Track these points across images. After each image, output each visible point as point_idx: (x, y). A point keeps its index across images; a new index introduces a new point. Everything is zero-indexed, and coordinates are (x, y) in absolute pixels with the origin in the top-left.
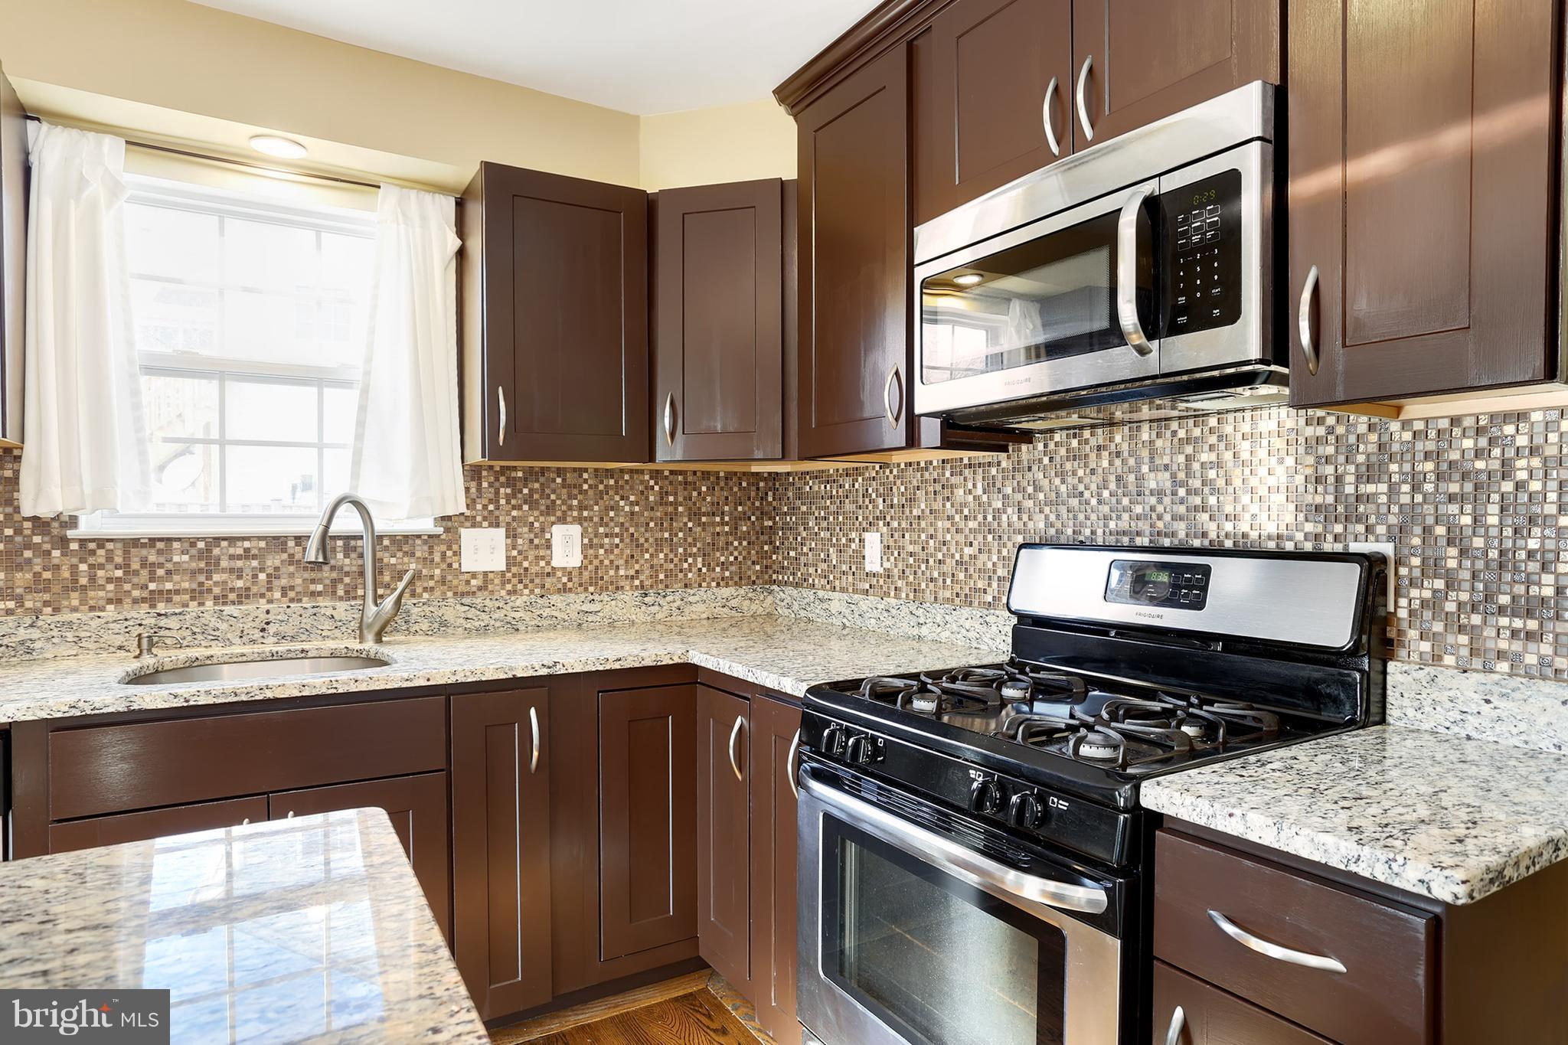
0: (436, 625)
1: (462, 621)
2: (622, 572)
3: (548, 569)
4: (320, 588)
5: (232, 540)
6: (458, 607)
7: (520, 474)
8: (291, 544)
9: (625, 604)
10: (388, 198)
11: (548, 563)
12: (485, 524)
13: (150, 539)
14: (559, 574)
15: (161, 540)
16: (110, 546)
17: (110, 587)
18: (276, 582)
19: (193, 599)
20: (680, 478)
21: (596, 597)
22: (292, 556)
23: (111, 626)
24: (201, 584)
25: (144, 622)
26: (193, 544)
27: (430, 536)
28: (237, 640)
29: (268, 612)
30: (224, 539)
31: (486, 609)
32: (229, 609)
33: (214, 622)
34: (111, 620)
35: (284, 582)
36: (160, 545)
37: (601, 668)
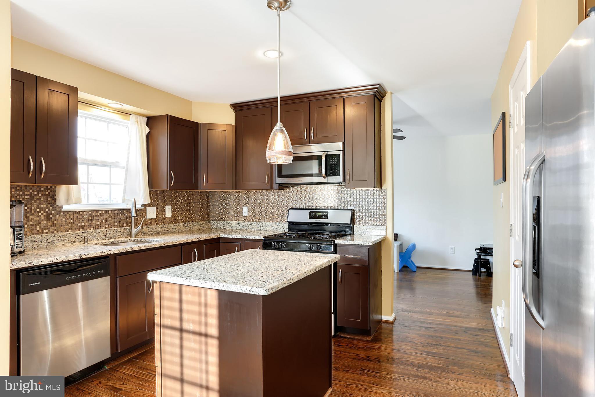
0: (142, 233)
1: (148, 232)
2: (180, 218)
3: (165, 218)
4: (116, 224)
5: (97, 211)
6: (147, 228)
7: (159, 192)
8: (110, 212)
9: (181, 226)
10: (133, 118)
11: (165, 216)
12: (152, 206)
13: (79, 211)
14: (167, 219)
15: (81, 211)
16: (70, 213)
17: (70, 225)
18: (107, 223)
19: (88, 228)
20: (191, 193)
21: (175, 225)
22: (110, 215)
23: (72, 236)
24: (90, 224)
25: (79, 235)
26: (88, 213)
27: (140, 209)
28: (100, 239)
29: (106, 231)
30: (95, 211)
31: (153, 229)
32: (98, 230)
34: (72, 234)
36: (81, 213)
37: (206, 239)
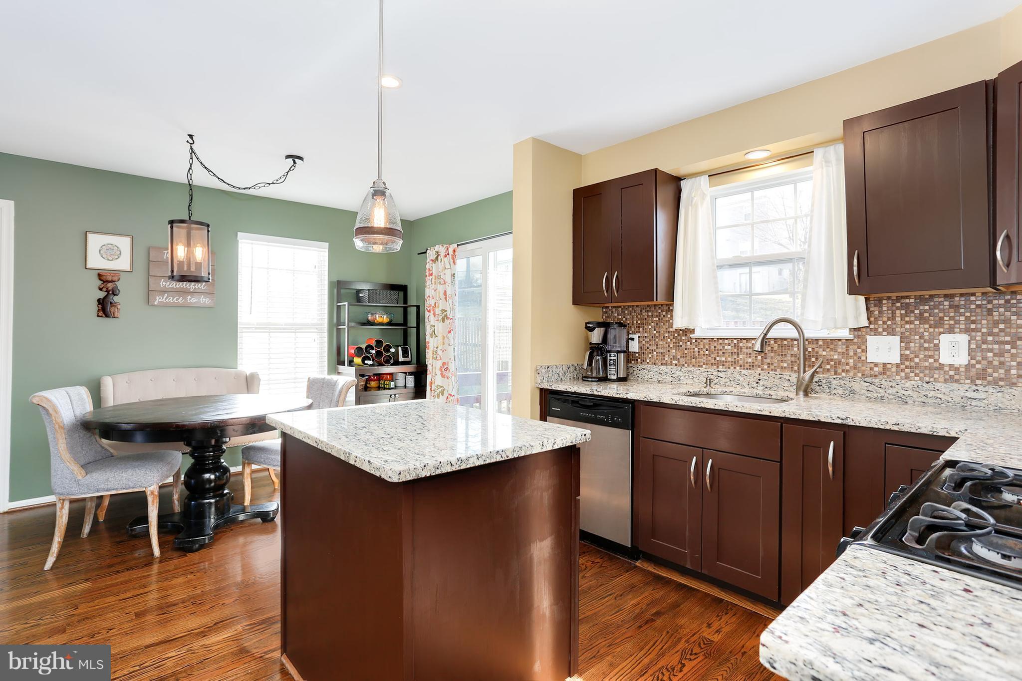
0: (848, 392)
1: (864, 391)
2: (1013, 371)
3: (936, 365)
4: (785, 365)
6: (862, 383)
7: (912, 301)
8: (772, 342)
11: (936, 361)
12: (885, 333)
13: (717, 339)
14: (947, 369)
15: (721, 339)
16: (704, 341)
17: (705, 358)
18: (765, 361)
19: (732, 365)
21: (982, 388)
22: (772, 348)
23: (703, 373)
24: (735, 359)
25: (713, 374)
26: (732, 342)
27: (847, 340)
28: (747, 386)
29: (760, 375)
30: (744, 339)
31: (882, 386)
32: (744, 372)
33: (738, 377)
34: (703, 371)
35: (768, 361)
36: (721, 341)
